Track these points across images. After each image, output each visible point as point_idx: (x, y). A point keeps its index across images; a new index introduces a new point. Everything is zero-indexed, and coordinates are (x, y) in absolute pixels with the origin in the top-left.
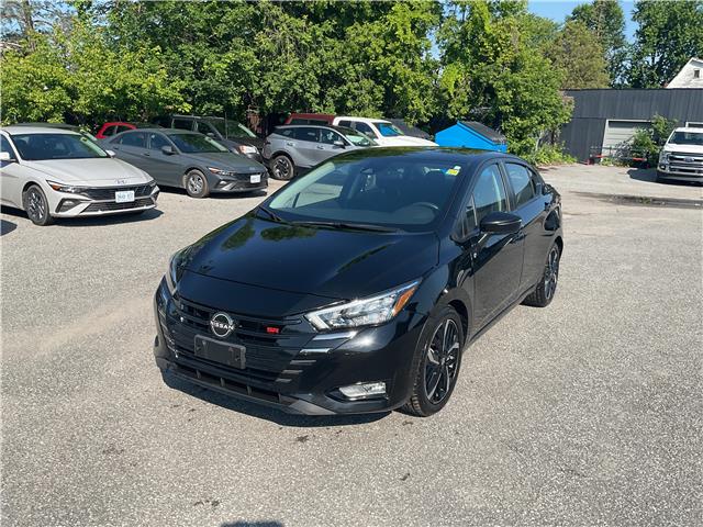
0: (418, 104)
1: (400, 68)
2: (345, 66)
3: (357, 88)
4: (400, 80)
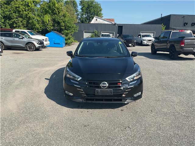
0: (37, 26)
1: (31, 15)
2: (12, 14)
3: (17, 21)
4: (31, 18)
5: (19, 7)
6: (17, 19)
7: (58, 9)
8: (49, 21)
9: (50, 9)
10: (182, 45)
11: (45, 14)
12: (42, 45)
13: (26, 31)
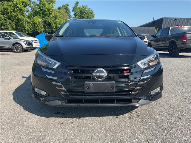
3: (5, 22)
4: (20, 20)
5: (7, 9)
6: (5, 21)
7: (49, 10)
8: (39, 23)
9: (41, 11)
10: (184, 41)
11: (36, 16)
12: (30, 46)
13: (14, 32)
